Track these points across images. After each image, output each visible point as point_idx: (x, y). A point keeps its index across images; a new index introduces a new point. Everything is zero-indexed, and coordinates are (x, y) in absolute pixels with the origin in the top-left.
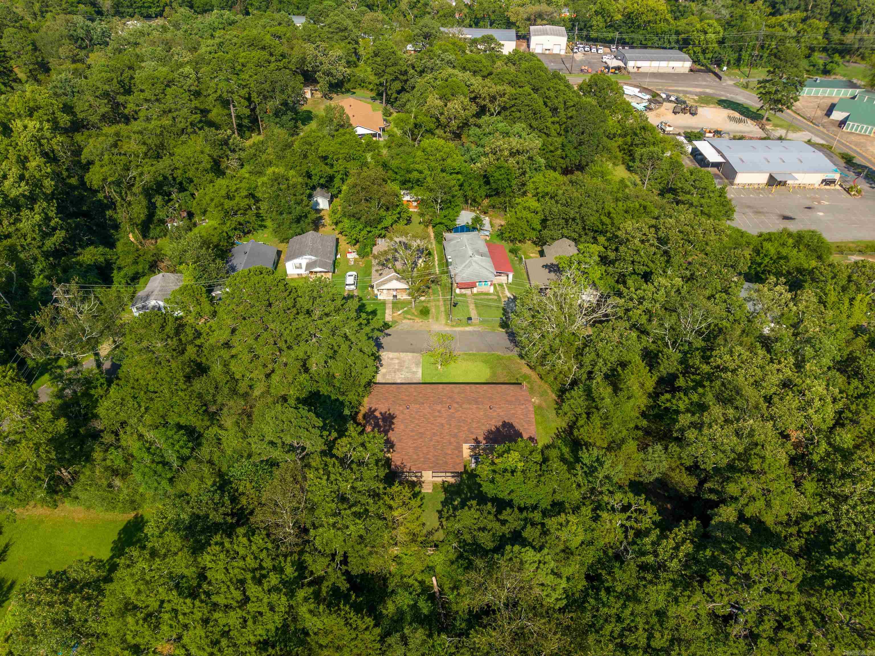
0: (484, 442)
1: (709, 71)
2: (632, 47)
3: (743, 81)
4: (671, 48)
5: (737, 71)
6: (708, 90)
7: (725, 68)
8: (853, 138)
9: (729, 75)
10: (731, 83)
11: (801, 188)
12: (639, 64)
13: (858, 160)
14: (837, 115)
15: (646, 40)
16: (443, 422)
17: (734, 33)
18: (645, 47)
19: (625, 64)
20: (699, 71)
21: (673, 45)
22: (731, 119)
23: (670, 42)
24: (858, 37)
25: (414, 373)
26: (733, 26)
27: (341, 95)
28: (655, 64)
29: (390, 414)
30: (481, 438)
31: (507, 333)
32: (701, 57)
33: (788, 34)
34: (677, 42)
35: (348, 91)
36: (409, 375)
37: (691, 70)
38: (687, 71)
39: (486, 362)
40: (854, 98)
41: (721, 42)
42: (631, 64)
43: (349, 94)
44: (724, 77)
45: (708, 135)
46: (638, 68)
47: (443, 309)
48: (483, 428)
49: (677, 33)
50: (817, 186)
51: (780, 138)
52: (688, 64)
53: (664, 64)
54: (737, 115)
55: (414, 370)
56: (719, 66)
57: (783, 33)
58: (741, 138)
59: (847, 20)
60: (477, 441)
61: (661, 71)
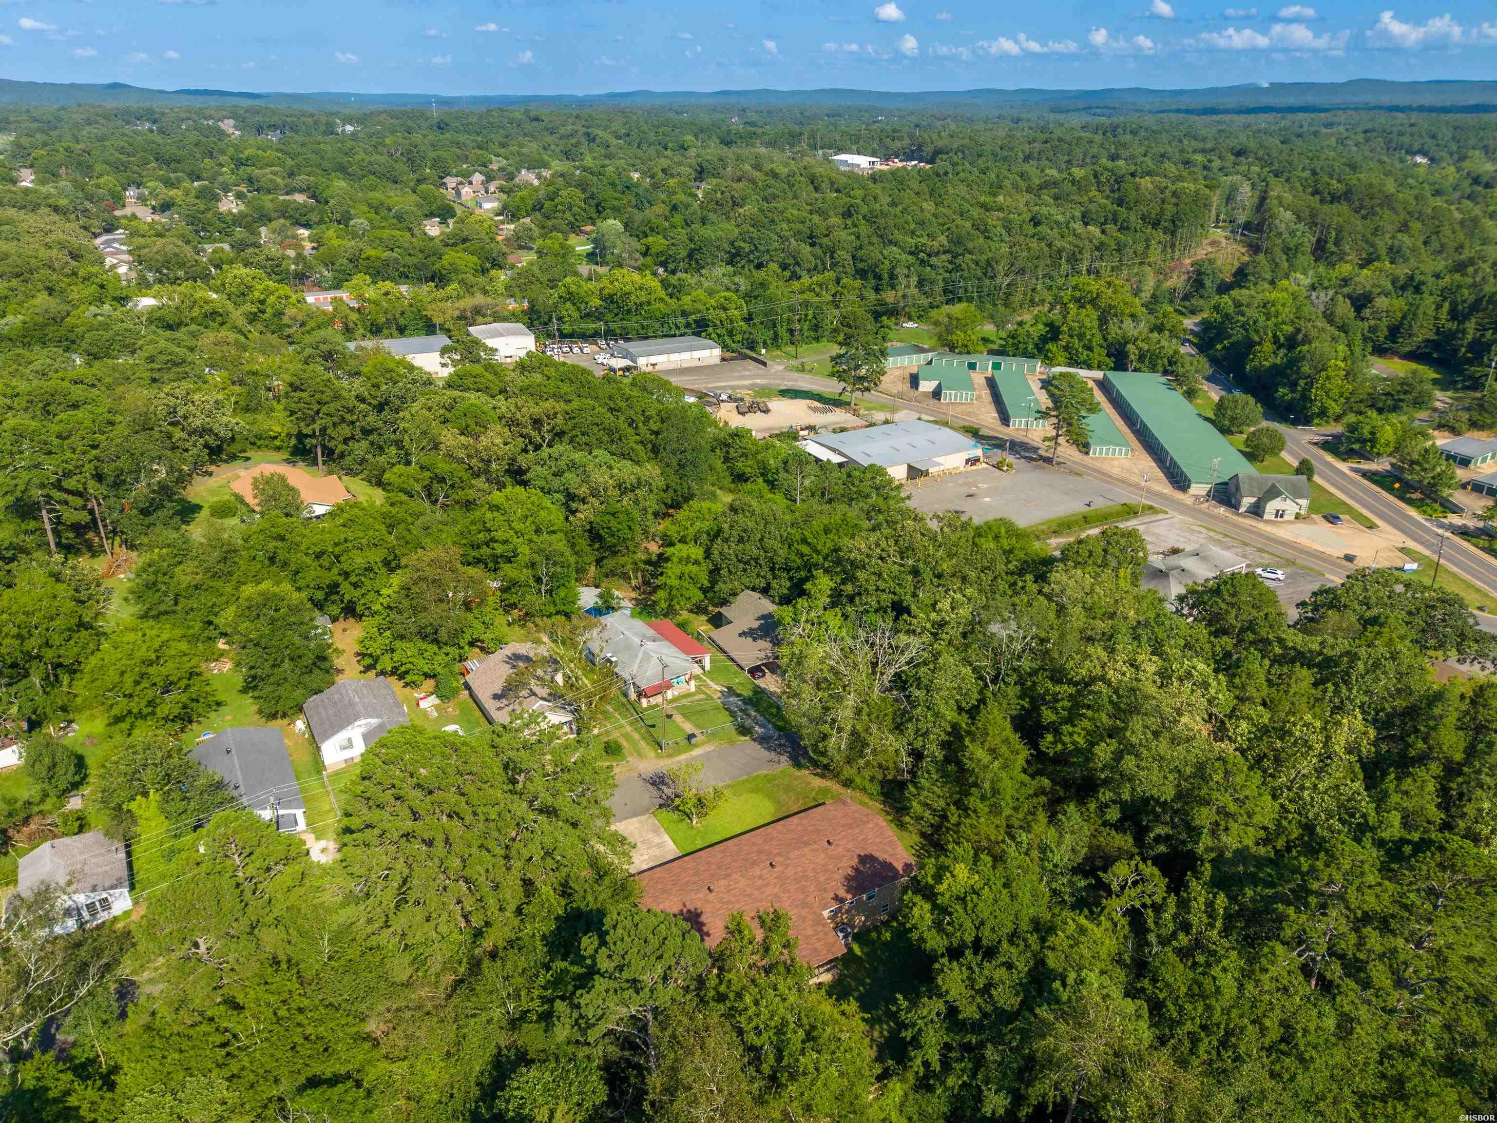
0: (849, 896)
1: (745, 357)
2: (627, 340)
3: (794, 363)
4: (682, 335)
5: (779, 352)
6: (758, 381)
7: (763, 351)
8: (959, 409)
9: (774, 358)
10: (781, 368)
11: (948, 475)
12: (653, 359)
13: (984, 432)
14: (927, 386)
15: (643, 328)
16: (776, 890)
17: (759, 306)
18: (647, 338)
19: (635, 361)
20: (733, 359)
21: (683, 330)
22: (815, 410)
23: (678, 327)
24: (900, 293)
25: (659, 846)
26: (756, 297)
27: (224, 466)
28: (674, 357)
29: (689, 911)
30: (842, 893)
31: (754, 740)
32: (729, 341)
33: (823, 300)
34: (688, 326)
35: (233, 457)
36: (656, 852)
37: (723, 359)
38: (717, 360)
39: (755, 790)
40: (930, 363)
41: (749, 319)
42: (642, 361)
43: (239, 462)
44: (768, 363)
45: (802, 433)
46: (654, 365)
47: (637, 736)
48: (837, 877)
49: (684, 314)
50: (962, 469)
51: (887, 422)
52: (717, 352)
53: (686, 355)
54: (816, 404)
55: (657, 840)
56: (752, 349)
57: (817, 299)
58: (843, 430)
59: (878, 277)
60: (837, 898)
61: (685, 365)
